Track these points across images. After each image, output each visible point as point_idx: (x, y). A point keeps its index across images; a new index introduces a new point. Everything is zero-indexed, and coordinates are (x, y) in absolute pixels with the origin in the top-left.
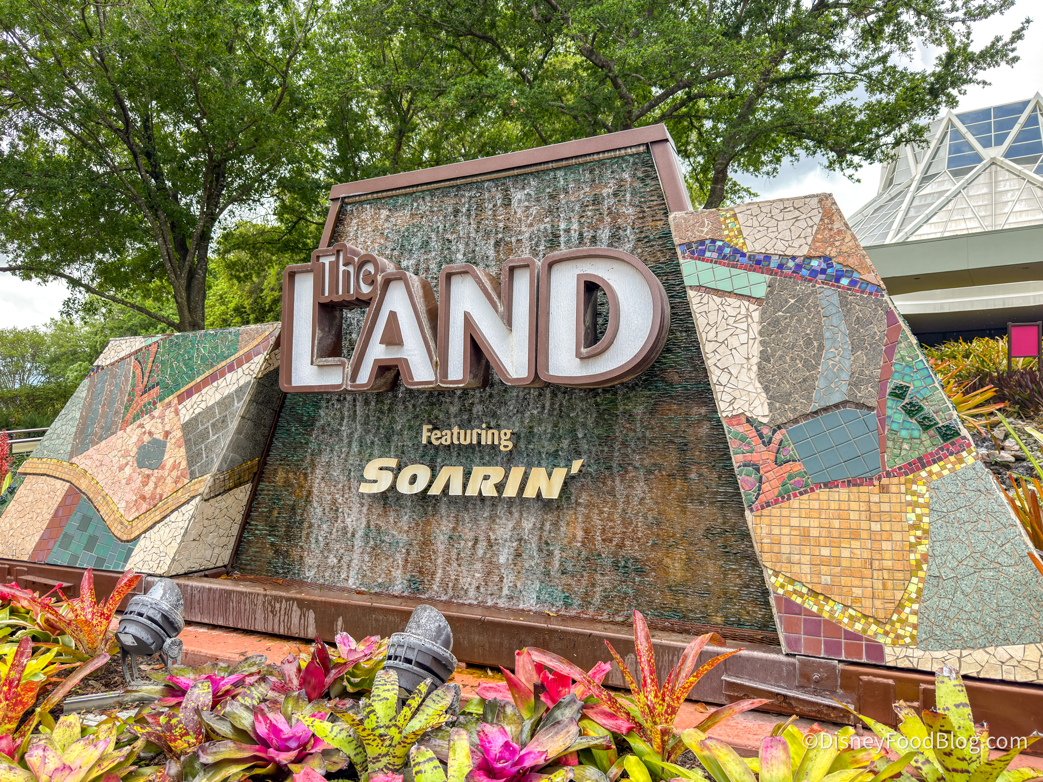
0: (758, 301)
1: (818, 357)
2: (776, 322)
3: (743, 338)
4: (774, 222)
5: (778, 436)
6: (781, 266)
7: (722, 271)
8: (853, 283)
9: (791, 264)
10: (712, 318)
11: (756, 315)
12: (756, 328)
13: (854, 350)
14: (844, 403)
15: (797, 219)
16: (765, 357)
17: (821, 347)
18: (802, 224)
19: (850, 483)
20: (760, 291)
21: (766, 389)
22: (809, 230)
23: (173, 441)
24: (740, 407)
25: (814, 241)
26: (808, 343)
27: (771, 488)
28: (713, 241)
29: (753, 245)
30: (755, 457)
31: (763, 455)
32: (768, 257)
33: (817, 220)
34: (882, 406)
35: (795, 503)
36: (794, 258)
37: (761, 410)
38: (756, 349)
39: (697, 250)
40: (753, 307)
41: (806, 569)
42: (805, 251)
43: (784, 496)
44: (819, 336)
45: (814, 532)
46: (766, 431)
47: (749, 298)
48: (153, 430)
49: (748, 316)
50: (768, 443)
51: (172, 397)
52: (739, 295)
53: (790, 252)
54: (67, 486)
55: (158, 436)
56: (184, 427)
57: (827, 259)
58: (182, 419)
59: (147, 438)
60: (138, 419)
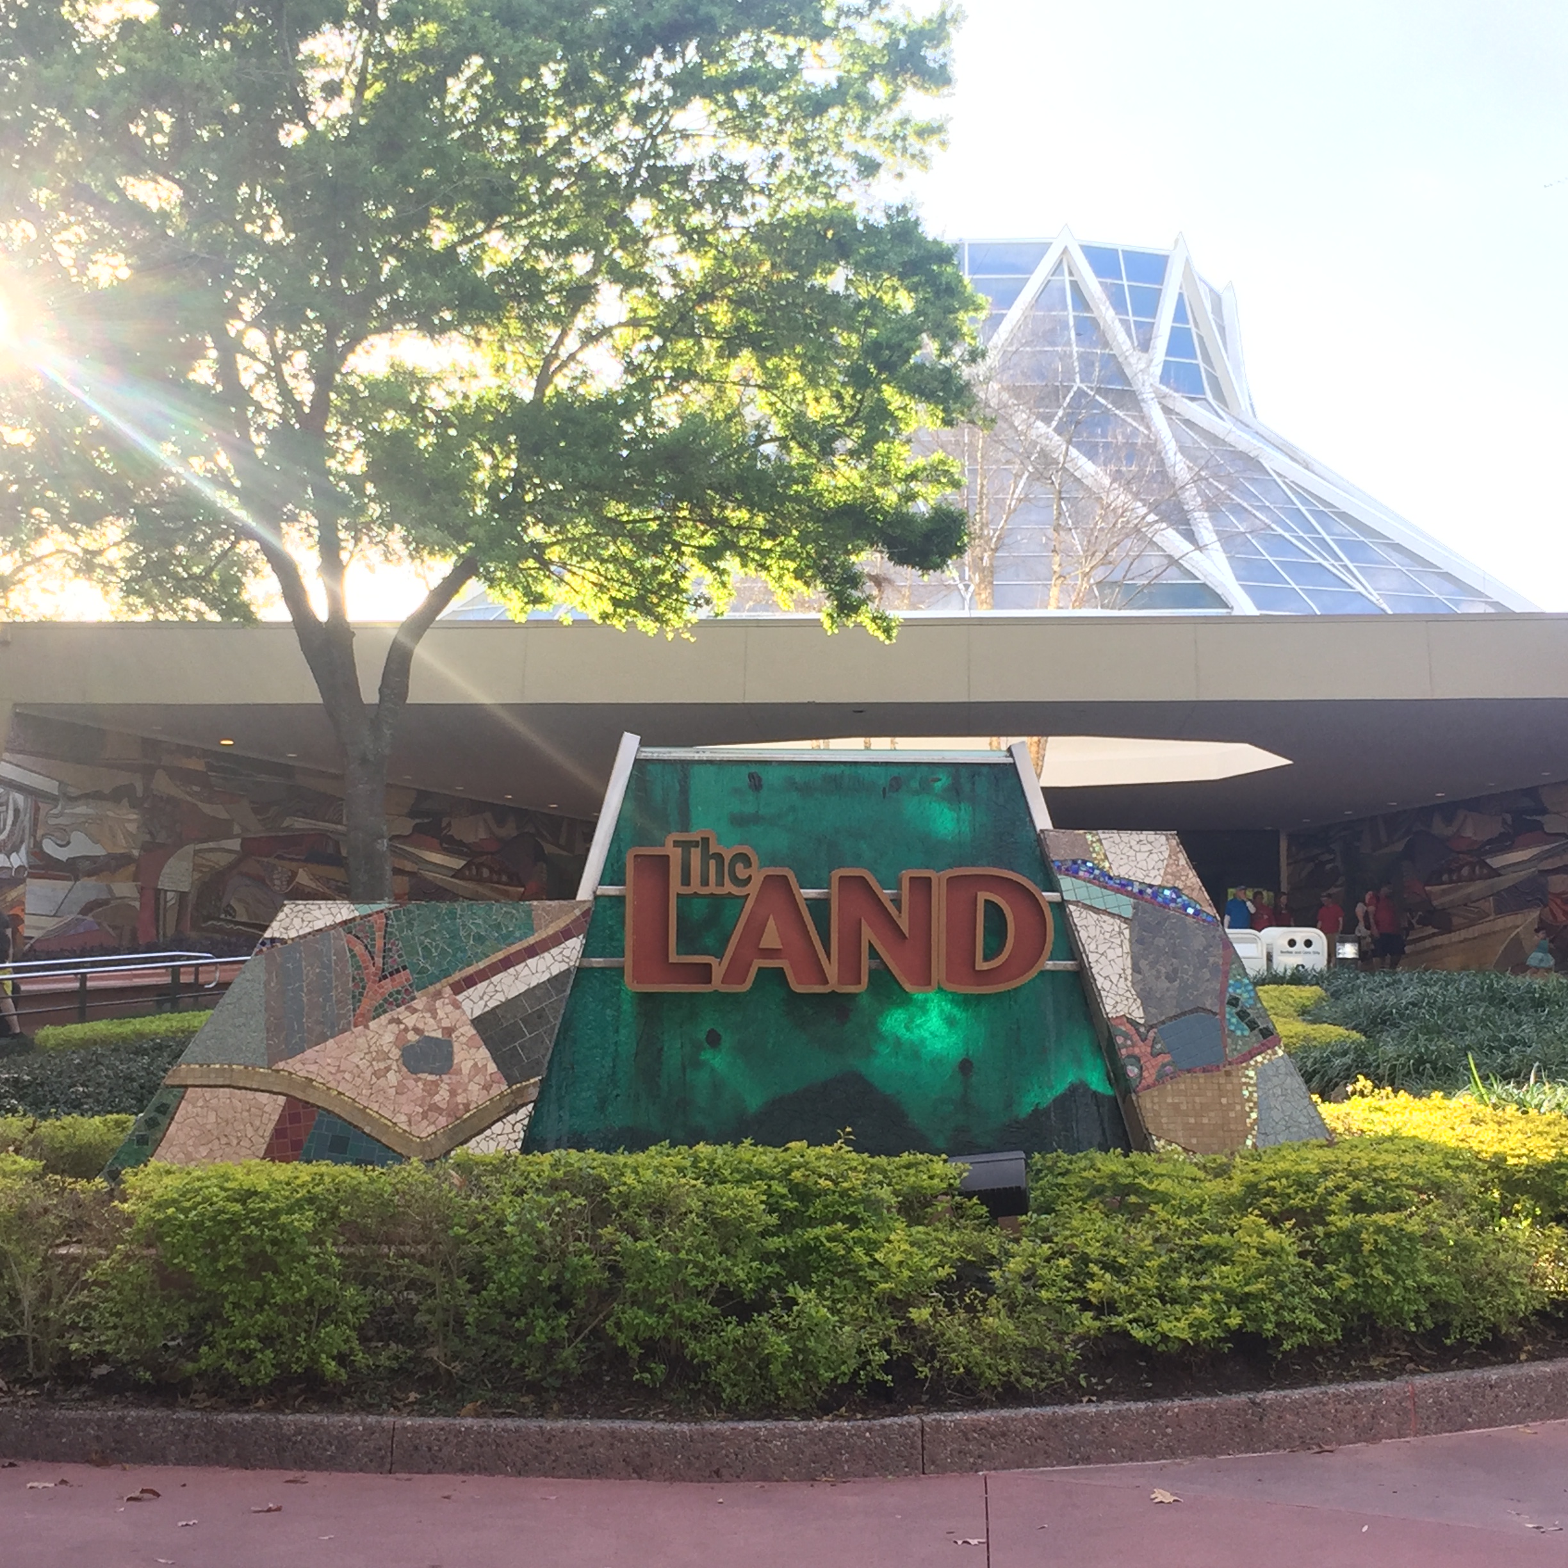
0: (1126, 920)
2: (1142, 940)
3: (1119, 951)
4: (1132, 853)
5: (1151, 1034)
6: (1141, 892)
7: (1095, 890)
8: (1197, 912)
9: (1149, 891)
10: (1092, 931)
11: (1127, 932)
12: (1128, 944)
13: (1201, 967)
14: (1197, 1009)
15: (1151, 852)
16: (1137, 969)
17: (1178, 964)
18: (1155, 857)
19: (1205, 1070)
20: (1128, 913)
21: (1140, 996)
22: (1160, 864)
23: (463, 1039)
24: (1122, 1010)
25: (1166, 873)
26: (1168, 959)
27: (1149, 1076)
28: (1084, 862)
29: (1120, 871)
30: (1136, 1051)
31: (1142, 1049)
32: (1130, 882)
33: (1166, 855)
34: (1223, 1012)
35: (1168, 1085)
36: (1151, 886)
37: (1138, 1014)
38: (1129, 962)
39: (1072, 868)
40: (1124, 926)
42: (1157, 882)
43: (1160, 1081)
45: (1183, 1107)
46: (1142, 1030)
47: (1120, 917)
48: (421, 1026)
49: (1120, 933)
50: (1144, 1040)
51: (438, 986)
52: (1110, 914)
53: (1147, 881)
54: (282, 1100)
55: (433, 1034)
56: (477, 1022)
57: (1174, 889)
58: (468, 1013)
59: (412, 1037)
60: (385, 1012)
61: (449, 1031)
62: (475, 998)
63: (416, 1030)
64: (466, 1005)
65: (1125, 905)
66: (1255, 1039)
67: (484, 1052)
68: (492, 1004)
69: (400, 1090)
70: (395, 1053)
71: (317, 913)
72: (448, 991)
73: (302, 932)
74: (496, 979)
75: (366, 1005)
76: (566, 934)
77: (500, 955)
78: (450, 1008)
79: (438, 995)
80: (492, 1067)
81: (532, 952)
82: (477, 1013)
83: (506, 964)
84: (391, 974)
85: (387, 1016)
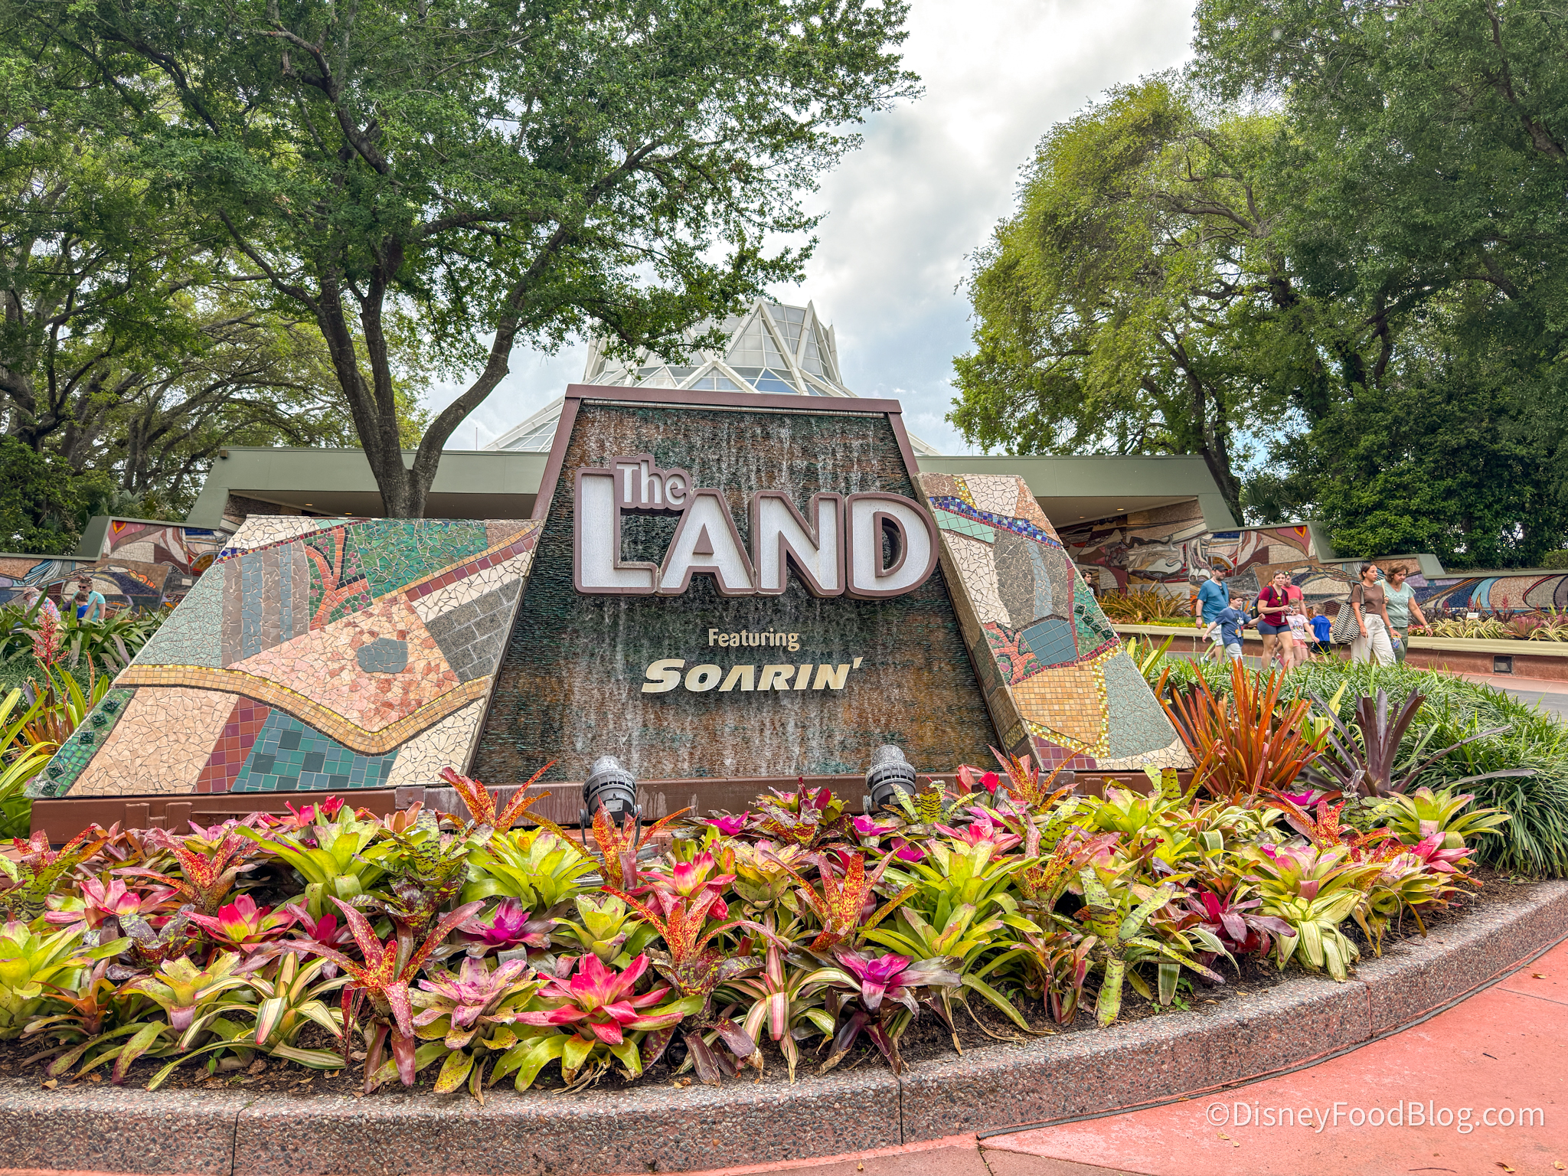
0: (990, 545)
1: (1032, 586)
2: (1004, 561)
3: (986, 569)
4: (990, 491)
5: (1017, 636)
6: (999, 522)
8: (1044, 539)
9: (1005, 522)
10: (964, 553)
11: (991, 554)
12: (993, 563)
13: (1052, 582)
14: (1051, 616)
16: (1001, 584)
17: (1033, 580)
18: (1008, 495)
19: (1062, 665)
20: (991, 539)
21: (1006, 605)
24: (992, 617)
26: (1025, 576)
27: (1019, 670)
28: (953, 498)
29: (981, 505)
30: (1006, 650)
31: (1011, 649)
32: (990, 515)
33: (1016, 493)
34: (1071, 619)
35: (1034, 678)
36: (1006, 518)
37: (1005, 619)
38: (995, 578)
39: (944, 503)
41: (1048, 719)
42: (1012, 514)
43: (1027, 675)
44: (1031, 572)
45: (1048, 696)
46: (1010, 634)
47: (984, 542)
48: (376, 629)
49: (986, 555)
50: (1012, 641)
51: (394, 593)
52: (978, 540)
53: (1004, 513)
54: (234, 698)
55: (387, 636)
56: (430, 626)
57: (1027, 521)
58: (423, 618)
59: (368, 639)
60: (341, 617)
61: (403, 634)
62: (430, 603)
63: (372, 633)
64: (421, 610)
65: (988, 533)
67: (437, 652)
68: (446, 609)
69: (354, 688)
70: (350, 653)
71: (279, 526)
72: (404, 597)
73: (262, 543)
74: (450, 587)
75: (323, 610)
76: (519, 547)
77: (454, 566)
78: (404, 613)
79: (394, 601)
80: (445, 666)
81: (484, 563)
82: (431, 617)
83: (459, 574)
84: (349, 582)
85: (344, 620)
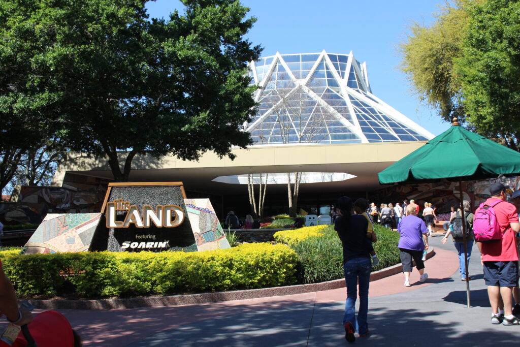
1: (207, 224)
2: (201, 218)
6: (202, 210)
7: (193, 209)
8: (212, 213)
10: (191, 217)
12: (198, 219)
13: (212, 223)
14: (210, 231)
15: (204, 202)
16: (200, 224)
19: (211, 242)
21: (200, 228)
22: (206, 204)
23: (77, 238)
24: (196, 231)
25: (206, 206)
26: (205, 222)
28: (191, 205)
29: (197, 206)
30: (198, 239)
32: (200, 208)
34: (215, 231)
37: (199, 232)
38: (198, 222)
40: (198, 216)
42: (205, 208)
43: (202, 244)
45: (206, 248)
46: (200, 235)
52: (196, 214)
55: (72, 237)
56: (79, 235)
57: (208, 209)
59: (68, 238)
61: (74, 236)
62: (79, 230)
63: (69, 236)
65: (198, 212)
66: (221, 236)
67: (80, 240)
68: (82, 231)
69: (65, 247)
70: (65, 240)
71: (53, 216)
72: (74, 229)
73: (50, 219)
74: (83, 227)
75: (60, 232)
76: (96, 219)
77: (84, 223)
78: (75, 232)
79: (73, 230)
80: (81, 242)
81: (90, 222)
82: (79, 233)
83: (85, 224)
84: (65, 226)
85: (64, 234)
